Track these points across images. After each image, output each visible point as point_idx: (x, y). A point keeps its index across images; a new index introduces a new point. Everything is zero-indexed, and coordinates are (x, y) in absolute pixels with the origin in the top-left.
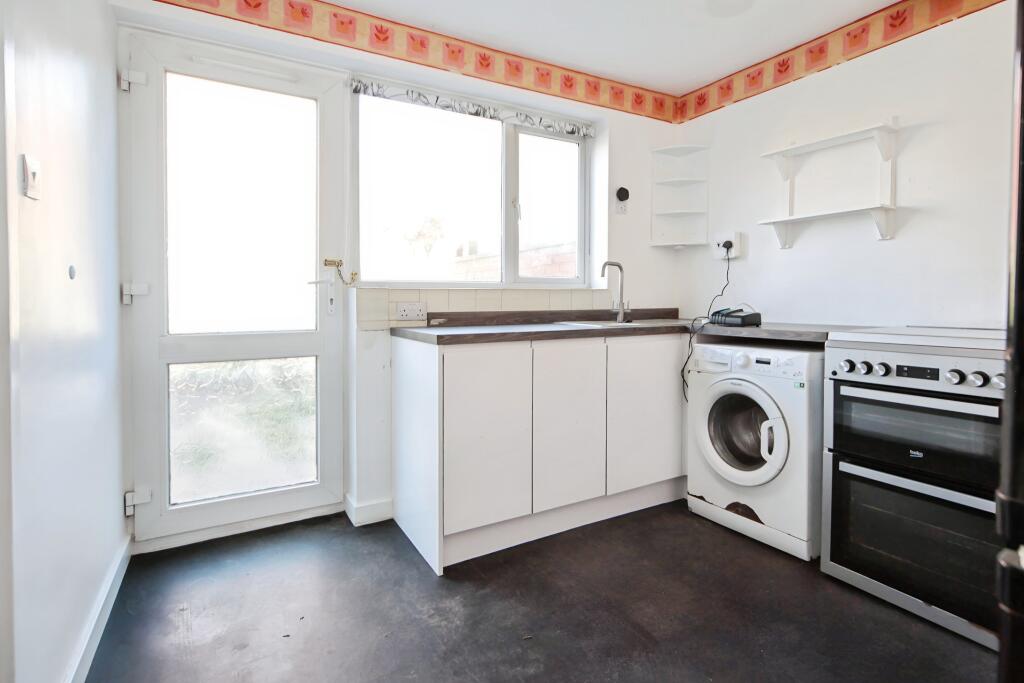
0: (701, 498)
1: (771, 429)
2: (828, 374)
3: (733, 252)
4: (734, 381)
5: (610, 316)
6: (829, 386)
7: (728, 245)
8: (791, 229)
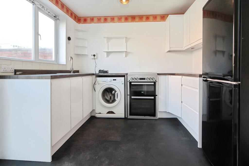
0: (100, 113)
1: (117, 94)
2: (128, 81)
3: (95, 57)
4: (108, 85)
5: (69, 72)
6: (128, 83)
7: (94, 55)
8: (108, 53)
